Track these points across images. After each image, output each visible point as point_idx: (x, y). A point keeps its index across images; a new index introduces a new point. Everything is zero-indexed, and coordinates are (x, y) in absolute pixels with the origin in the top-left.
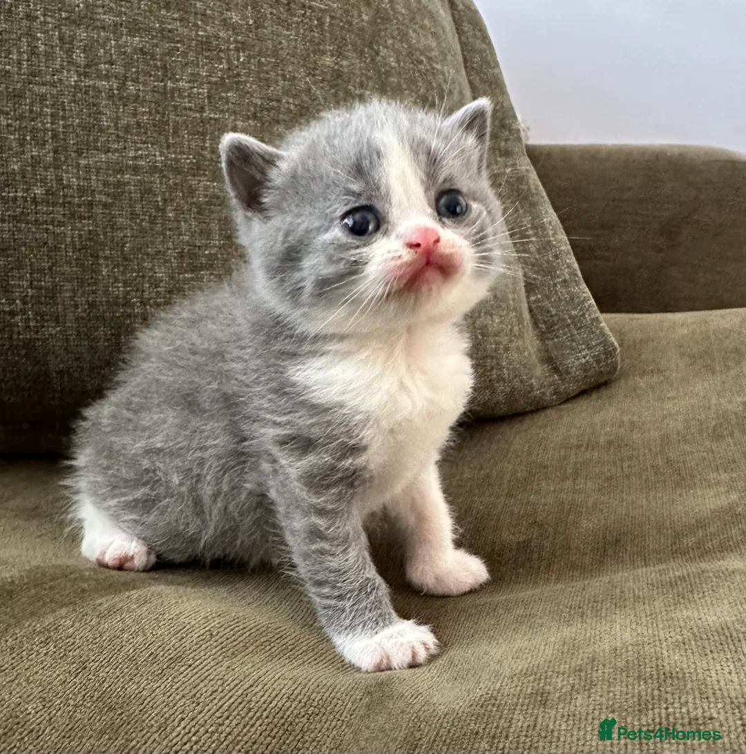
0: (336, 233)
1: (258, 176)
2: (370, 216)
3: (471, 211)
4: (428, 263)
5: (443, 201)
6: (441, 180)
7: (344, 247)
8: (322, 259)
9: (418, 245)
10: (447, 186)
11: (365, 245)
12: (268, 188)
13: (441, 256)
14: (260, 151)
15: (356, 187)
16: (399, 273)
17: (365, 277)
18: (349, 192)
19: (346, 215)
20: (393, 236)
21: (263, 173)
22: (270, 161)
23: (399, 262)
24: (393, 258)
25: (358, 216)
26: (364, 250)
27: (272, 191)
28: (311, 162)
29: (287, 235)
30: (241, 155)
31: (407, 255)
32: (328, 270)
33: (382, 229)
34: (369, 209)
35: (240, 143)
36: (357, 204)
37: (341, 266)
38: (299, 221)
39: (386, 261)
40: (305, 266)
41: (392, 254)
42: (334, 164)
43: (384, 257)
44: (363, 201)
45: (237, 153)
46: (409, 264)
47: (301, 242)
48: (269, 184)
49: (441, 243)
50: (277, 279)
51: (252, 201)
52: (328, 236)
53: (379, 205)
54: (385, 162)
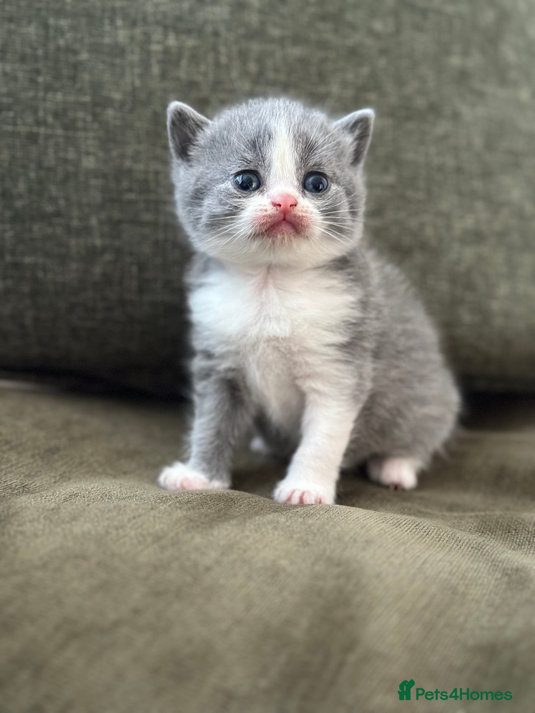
0: (228, 185)
1: (190, 135)
2: (254, 179)
3: (329, 190)
4: (284, 219)
5: (311, 179)
6: (311, 163)
7: (231, 195)
8: (216, 201)
9: (280, 205)
10: (315, 169)
11: (244, 197)
12: (194, 145)
13: (295, 216)
14: (194, 117)
15: (249, 156)
16: (262, 222)
17: (240, 219)
18: (244, 159)
19: (238, 174)
20: (266, 195)
21: (194, 133)
22: (199, 126)
23: (265, 213)
24: (261, 210)
25: (245, 177)
26: (244, 200)
27: (197, 147)
28: (225, 133)
29: (198, 180)
30: (181, 118)
31: (271, 210)
32: (218, 210)
33: (261, 189)
34: (255, 173)
35: (182, 110)
36: (247, 168)
37: (227, 208)
38: (208, 171)
39: (256, 211)
40: (205, 204)
41: (261, 207)
42: (239, 137)
43: (256, 208)
44: (252, 167)
45: (178, 116)
46: (270, 216)
47: (205, 186)
48: (195, 143)
49: (297, 208)
50: (187, 210)
51: (183, 153)
52: (223, 186)
53: (261, 172)
54: (272, 142)
